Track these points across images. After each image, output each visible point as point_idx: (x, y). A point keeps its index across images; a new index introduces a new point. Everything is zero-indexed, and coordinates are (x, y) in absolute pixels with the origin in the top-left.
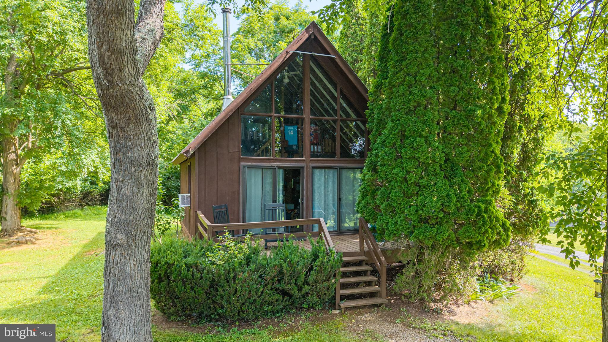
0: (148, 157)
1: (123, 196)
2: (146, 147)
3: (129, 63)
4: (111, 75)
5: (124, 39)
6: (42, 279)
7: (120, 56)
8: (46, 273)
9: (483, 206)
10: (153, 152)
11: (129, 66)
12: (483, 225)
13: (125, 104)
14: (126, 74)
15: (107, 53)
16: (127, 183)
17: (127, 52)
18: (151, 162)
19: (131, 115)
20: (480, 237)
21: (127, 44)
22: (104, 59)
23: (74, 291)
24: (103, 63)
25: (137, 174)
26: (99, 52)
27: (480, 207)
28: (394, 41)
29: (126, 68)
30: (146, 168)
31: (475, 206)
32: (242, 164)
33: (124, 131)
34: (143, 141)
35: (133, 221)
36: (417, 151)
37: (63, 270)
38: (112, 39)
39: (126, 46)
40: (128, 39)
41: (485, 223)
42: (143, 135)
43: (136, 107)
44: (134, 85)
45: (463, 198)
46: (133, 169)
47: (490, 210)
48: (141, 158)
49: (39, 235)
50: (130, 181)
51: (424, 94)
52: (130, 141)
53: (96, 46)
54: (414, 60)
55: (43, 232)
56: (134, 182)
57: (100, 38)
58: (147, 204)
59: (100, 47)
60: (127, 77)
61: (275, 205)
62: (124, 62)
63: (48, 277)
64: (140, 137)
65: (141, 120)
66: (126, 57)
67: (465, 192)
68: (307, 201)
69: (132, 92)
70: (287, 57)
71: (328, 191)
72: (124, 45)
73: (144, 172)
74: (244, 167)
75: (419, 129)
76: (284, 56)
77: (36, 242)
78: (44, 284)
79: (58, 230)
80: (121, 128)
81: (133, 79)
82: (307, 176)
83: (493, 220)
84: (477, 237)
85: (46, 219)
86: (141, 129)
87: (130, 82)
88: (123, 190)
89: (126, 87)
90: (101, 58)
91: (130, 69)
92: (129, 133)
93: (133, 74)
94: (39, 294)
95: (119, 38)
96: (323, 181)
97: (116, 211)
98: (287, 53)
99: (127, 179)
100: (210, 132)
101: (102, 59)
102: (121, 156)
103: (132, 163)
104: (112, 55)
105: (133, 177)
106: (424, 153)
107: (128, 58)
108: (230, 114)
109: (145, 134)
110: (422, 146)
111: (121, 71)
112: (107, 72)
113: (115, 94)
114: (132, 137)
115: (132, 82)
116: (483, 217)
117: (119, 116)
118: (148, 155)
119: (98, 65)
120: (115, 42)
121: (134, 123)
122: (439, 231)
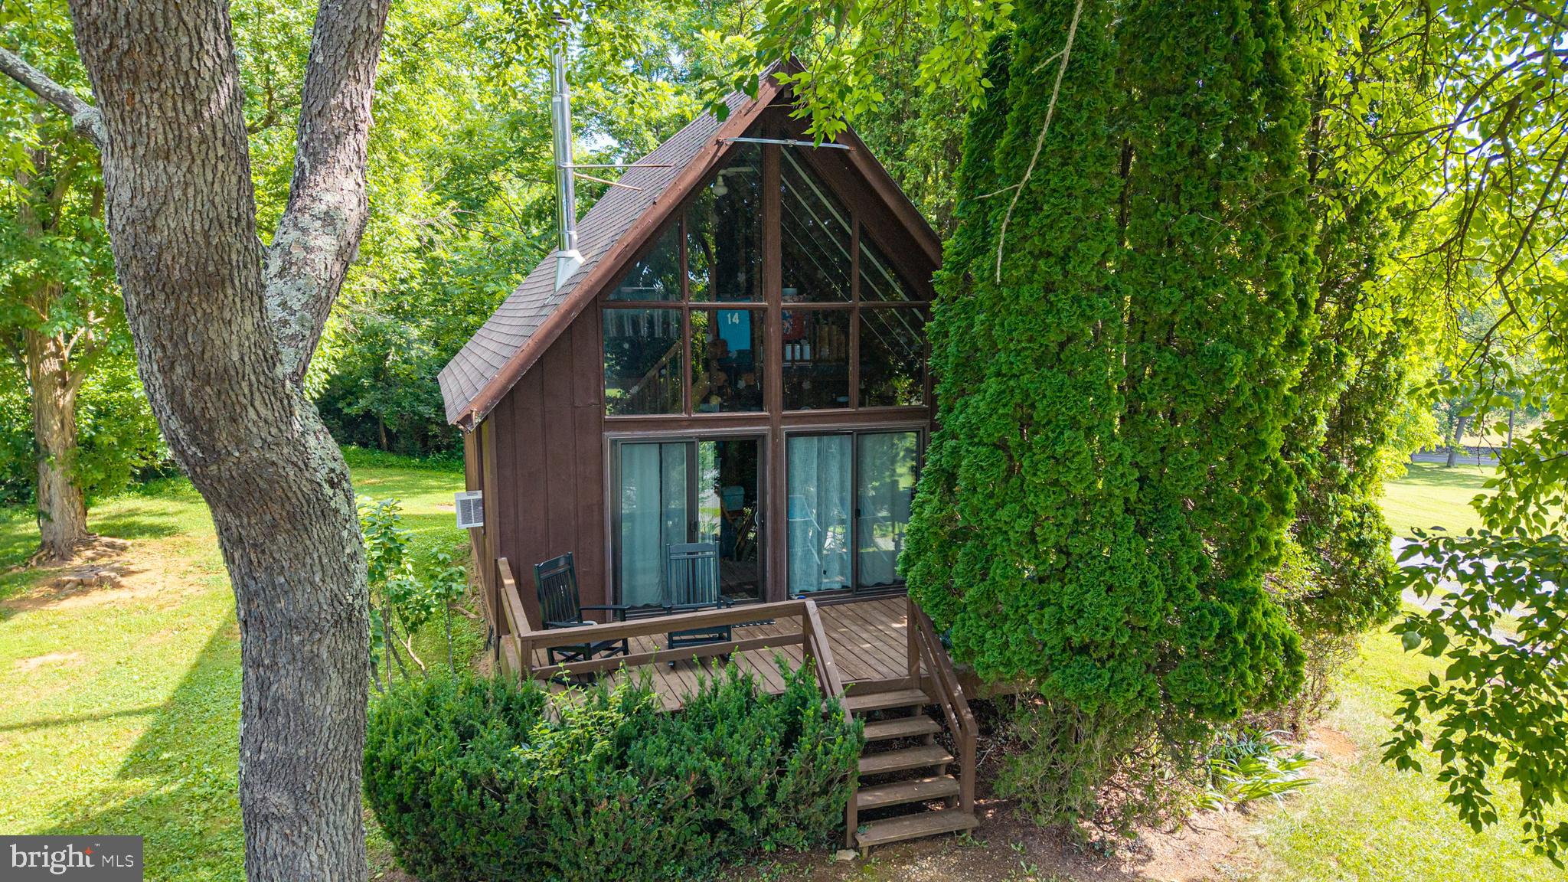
0: (336, 604)
1: (276, 702)
2: (328, 580)
3: (257, 395)
4: (210, 433)
5: (235, 343)
6: (133, 719)
7: (227, 385)
8: (144, 695)
9: (1234, 612)
10: (348, 586)
11: (257, 403)
12: (1233, 663)
13: (257, 495)
14: (250, 425)
15: (189, 383)
16: (283, 672)
17: (248, 370)
18: (343, 615)
19: (277, 516)
20: (1223, 696)
21: (246, 350)
22: (183, 399)
23: (207, 769)
24: (183, 405)
25: (307, 648)
26: (167, 382)
27: (1226, 614)
28: (1008, 154)
29: (251, 410)
30: (332, 631)
31: (1214, 612)
32: (609, 435)
33: (263, 552)
34: (317, 568)
35: (307, 758)
36: (1065, 466)
37: (182, 686)
38: (197, 349)
39: (242, 359)
40: (248, 338)
41: (1238, 656)
42: (315, 556)
43: (290, 495)
44: (277, 444)
45: (1183, 588)
46: (297, 639)
47: (1253, 621)
48: (316, 609)
49: (132, 558)
50: (291, 668)
51: (1088, 312)
52: (282, 573)
53: (155, 367)
54: (1061, 215)
55: (140, 545)
56: (302, 669)
57: (163, 347)
58: (341, 711)
59: (167, 370)
60: (255, 430)
61: (691, 547)
62: (241, 398)
63: (147, 711)
64: (308, 561)
65: (307, 522)
66: (244, 384)
67: (1186, 570)
68: (775, 522)
69: (273, 463)
70: (720, 154)
71: (827, 490)
72: (236, 357)
73: (327, 642)
74: (614, 442)
75: (1070, 409)
76: (712, 153)
77: (124, 581)
78: (135, 738)
79: (178, 540)
80: (255, 546)
81: (274, 431)
82: (774, 458)
83: (1259, 648)
84: (1218, 695)
85: (151, 494)
86: (308, 542)
87: (264, 441)
88: (274, 688)
89: (255, 454)
90: (174, 394)
91: (263, 411)
92: (277, 556)
93: (271, 418)
94: (123, 775)
95: (218, 342)
96: (815, 466)
97: (260, 738)
98: (719, 143)
99: (282, 661)
100: (522, 366)
101: (177, 398)
102: (259, 606)
103: (292, 626)
104: (203, 387)
105: (298, 656)
106: (1084, 472)
107: (251, 385)
108: (573, 315)
109: (322, 549)
110: (1079, 453)
111: (235, 421)
112: (198, 427)
113: (226, 475)
114: (286, 565)
115: (270, 439)
116: (1235, 641)
117: (245, 520)
118: (335, 599)
119: (169, 412)
120: (207, 356)
121: (287, 532)
122: (1118, 676)
